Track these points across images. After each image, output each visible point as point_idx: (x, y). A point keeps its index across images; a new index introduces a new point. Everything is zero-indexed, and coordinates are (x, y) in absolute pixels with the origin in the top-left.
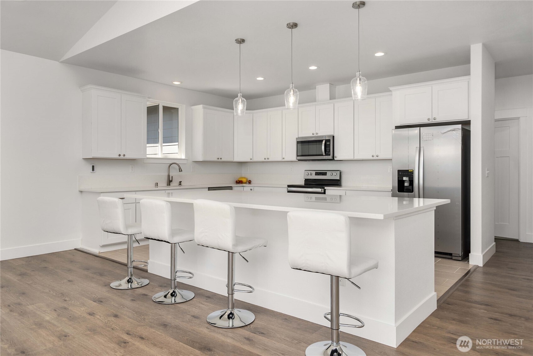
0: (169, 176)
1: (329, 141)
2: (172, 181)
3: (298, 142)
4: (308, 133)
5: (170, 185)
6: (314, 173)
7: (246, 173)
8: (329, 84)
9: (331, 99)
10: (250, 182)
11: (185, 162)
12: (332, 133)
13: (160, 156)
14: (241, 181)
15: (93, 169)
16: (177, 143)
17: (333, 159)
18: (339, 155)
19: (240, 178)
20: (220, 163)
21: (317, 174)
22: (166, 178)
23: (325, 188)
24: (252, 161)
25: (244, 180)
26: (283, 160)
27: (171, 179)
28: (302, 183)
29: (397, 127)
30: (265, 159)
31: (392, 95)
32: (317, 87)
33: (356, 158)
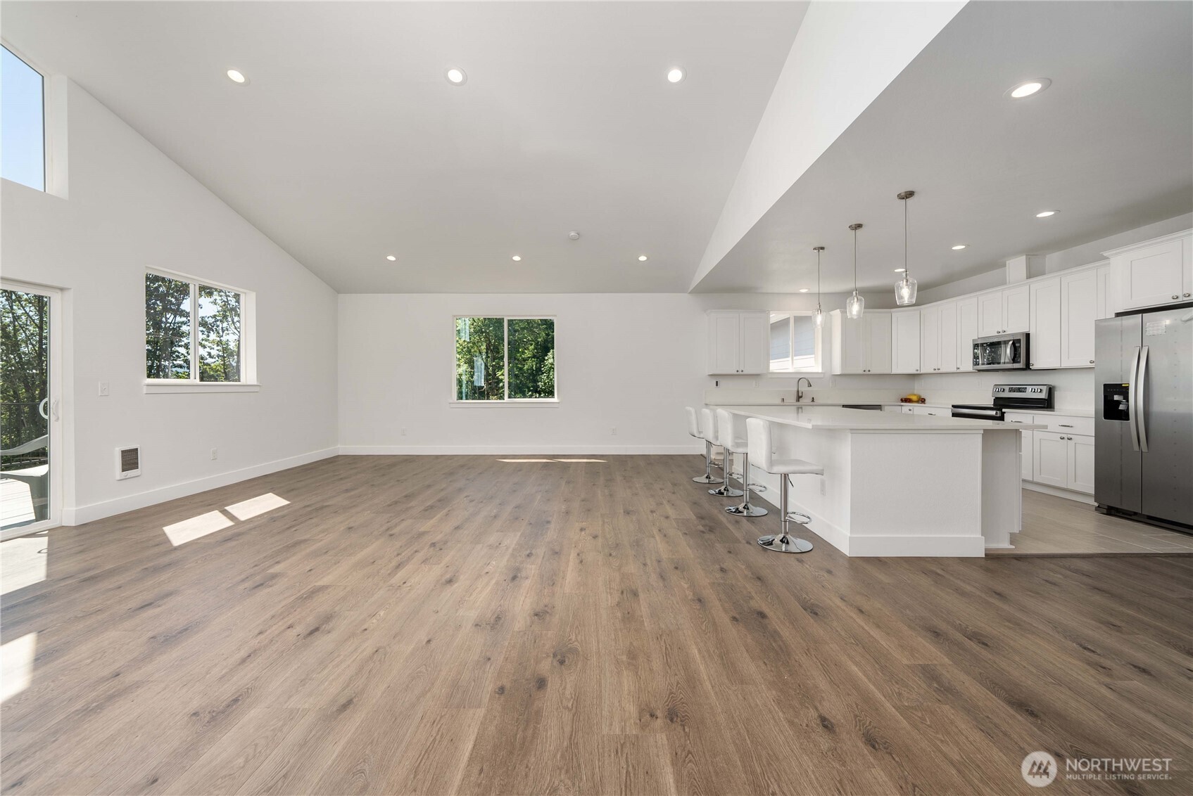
0: (798, 391)
1: (1019, 341)
2: (801, 397)
3: (976, 346)
4: (990, 332)
5: (799, 401)
6: (1007, 388)
7: (919, 389)
8: (1025, 256)
9: (1029, 276)
10: (923, 401)
11: (822, 376)
12: (1026, 330)
13: (791, 370)
14: (909, 399)
15: (717, 385)
16: (813, 356)
17: (1028, 366)
18: (1038, 361)
19: (909, 395)
20: (867, 376)
21: (1011, 390)
22: (796, 394)
23: (1004, 410)
24: (918, 372)
25: (914, 398)
26: (958, 371)
27: (800, 395)
28: (990, 403)
29: (1118, 315)
30: (935, 370)
31: (1109, 263)
32: (1007, 262)
33: (1063, 366)
